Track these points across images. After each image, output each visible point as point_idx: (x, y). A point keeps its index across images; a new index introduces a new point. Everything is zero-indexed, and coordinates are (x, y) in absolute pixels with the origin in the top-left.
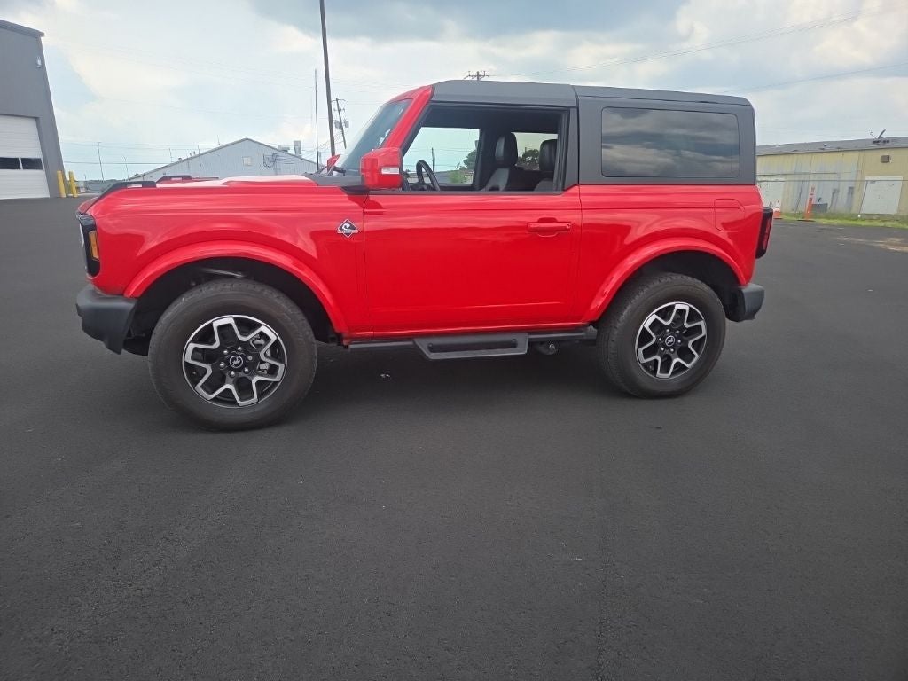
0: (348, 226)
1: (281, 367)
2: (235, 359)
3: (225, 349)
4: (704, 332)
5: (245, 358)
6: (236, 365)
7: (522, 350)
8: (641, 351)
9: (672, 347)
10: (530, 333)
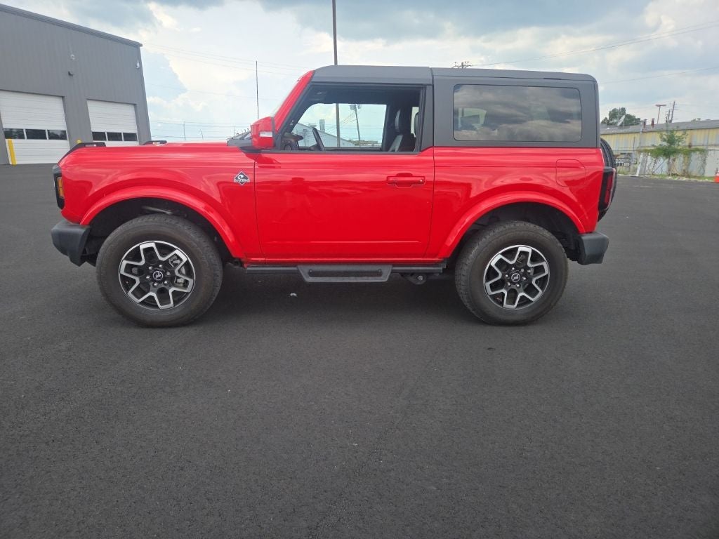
0: (242, 176)
1: (191, 281)
2: (157, 273)
3: (150, 266)
4: (547, 272)
5: (165, 273)
6: (158, 278)
7: (383, 279)
8: (488, 285)
9: (518, 283)
10: (394, 266)
